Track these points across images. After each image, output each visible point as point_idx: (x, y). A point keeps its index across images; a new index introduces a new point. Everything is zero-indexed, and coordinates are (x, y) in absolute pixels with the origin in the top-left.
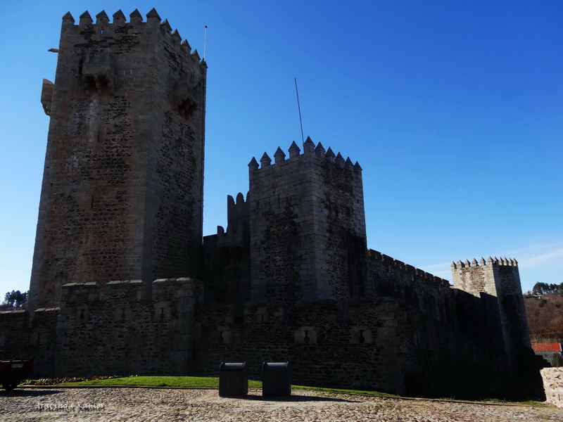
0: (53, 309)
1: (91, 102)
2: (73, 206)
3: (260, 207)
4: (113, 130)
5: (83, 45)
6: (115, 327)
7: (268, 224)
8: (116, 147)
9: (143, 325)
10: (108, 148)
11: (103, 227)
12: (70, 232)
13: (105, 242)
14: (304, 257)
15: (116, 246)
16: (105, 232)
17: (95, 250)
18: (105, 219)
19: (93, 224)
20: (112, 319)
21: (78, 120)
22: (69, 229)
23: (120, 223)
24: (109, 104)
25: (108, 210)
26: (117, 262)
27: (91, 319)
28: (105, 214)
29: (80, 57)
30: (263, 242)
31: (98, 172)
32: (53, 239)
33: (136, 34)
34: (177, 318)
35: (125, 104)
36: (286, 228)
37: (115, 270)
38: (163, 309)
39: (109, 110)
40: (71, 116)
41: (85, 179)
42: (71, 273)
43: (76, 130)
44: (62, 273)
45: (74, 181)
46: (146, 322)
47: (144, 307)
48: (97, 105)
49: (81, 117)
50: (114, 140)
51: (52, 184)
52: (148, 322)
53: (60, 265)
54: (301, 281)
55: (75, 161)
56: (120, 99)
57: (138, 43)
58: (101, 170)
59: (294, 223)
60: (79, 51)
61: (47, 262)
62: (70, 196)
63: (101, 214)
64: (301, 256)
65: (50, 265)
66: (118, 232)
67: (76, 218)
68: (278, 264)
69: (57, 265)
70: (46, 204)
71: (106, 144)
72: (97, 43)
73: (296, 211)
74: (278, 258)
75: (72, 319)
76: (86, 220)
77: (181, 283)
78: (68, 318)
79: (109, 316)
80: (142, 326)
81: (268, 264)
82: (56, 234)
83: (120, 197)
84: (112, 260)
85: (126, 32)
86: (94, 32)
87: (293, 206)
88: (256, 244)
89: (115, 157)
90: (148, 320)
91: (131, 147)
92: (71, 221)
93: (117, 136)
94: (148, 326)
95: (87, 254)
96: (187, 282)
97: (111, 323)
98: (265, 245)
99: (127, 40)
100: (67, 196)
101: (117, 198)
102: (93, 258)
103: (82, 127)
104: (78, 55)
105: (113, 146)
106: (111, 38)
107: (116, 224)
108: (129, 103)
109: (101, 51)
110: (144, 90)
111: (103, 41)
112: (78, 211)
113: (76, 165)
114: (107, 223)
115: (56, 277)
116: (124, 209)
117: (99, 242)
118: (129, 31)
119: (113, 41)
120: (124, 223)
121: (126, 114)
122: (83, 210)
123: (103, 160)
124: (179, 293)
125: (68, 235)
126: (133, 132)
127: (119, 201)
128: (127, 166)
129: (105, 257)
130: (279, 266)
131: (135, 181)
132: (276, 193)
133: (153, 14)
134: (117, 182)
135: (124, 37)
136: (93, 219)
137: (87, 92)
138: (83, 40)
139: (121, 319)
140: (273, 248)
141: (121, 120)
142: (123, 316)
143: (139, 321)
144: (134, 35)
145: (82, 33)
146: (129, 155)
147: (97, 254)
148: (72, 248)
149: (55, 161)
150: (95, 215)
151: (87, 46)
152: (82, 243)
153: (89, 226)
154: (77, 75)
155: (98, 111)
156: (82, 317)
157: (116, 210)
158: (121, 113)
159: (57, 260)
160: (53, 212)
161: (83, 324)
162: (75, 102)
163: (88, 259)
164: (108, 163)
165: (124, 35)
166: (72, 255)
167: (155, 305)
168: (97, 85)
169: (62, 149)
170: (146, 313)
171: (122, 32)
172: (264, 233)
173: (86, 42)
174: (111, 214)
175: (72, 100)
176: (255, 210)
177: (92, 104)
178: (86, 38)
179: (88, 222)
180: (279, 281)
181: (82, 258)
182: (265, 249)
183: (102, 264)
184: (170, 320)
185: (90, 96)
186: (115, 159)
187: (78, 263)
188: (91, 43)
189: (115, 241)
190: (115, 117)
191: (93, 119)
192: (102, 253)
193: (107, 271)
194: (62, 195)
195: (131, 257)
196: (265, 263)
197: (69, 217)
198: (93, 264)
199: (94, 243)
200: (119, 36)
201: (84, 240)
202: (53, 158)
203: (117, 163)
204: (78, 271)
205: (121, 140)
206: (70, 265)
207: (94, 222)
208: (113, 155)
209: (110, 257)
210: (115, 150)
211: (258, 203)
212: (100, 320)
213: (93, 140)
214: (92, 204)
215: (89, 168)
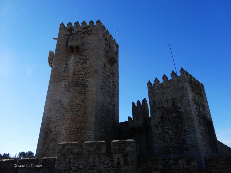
0: (52, 157)
1: (71, 58)
2: (61, 105)
3: (156, 104)
4: (81, 69)
5: (68, 35)
6: (89, 169)
7: (162, 113)
8: (82, 77)
9: (107, 168)
10: (78, 78)
11: (75, 116)
12: (58, 118)
13: (76, 123)
14: (188, 130)
15: (81, 125)
16: (76, 118)
17: (71, 127)
18: (76, 111)
19: (70, 114)
20: (88, 165)
21: (65, 66)
22: (58, 116)
23: (83, 113)
24: (79, 58)
25: (78, 107)
26: (81, 134)
27: (74, 164)
28: (76, 109)
29: (67, 40)
30: (159, 123)
31: (73, 89)
32: (50, 121)
33: (91, 29)
34: (128, 165)
35: (86, 58)
36: (174, 115)
37: (80, 138)
38: (118, 159)
39: (79, 61)
40: (62, 64)
41: (67, 92)
42: (58, 139)
43: (64, 70)
44: (53, 139)
45: (62, 93)
46: (108, 167)
47: (107, 157)
48: (73, 59)
49: (66, 64)
50: (81, 74)
51: (51, 95)
52: (110, 167)
53: (53, 134)
54: (187, 144)
55: (63, 84)
56: (84, 56)
57: (92, 33)
58: (75, 88)
59: (179, 112)
60: (67, 37)
61: (47, 133)
62: (59, 100)
63: (74, 109)
64: (186, 130)
65: (48, 135)
66: (82, 118)
67: (62, 111)
68: (170, 135)
69: (52, 134)
70: (48, 104)
71: (77, 76)
72: (74, 34)
73: (179, 105)
74: (170, 131)
75: (63, 164)
76: (66, 112)
77: (128, 143)
78: (61, 163)
79: (86, 162)
80: (106, 170)
81: (163, 135)
82: (52, 119)
83: (83, 101)
84: (79, 132)
85: (87, 29)
86: (73, 30)
87: (177, 103)
88: (155, 124)
89: (82, 82)
90: (110, 165)
91: (89, 77)
92: (59, 112)
93: (82, 72)
94: (109, 169)
95: (66, 129)
96: (132, 142)
97: (86, 167)
98: (161, 124)
99: (87, 32)
100: (58, 100)
101: (82, 101)
102: (70, 131)
103: (67, 69)
104: (66, 39)
105: (80, 77)
106: (81, 32)
107: (81, 113)
108: (88, 58)
109: (76, 37)
110: (95, 52)
111: (77, 33)
112: (63, 107)
113: (63, 85)
114: (77, 113)
115: (50, 141)
116: (85, 106)
117: (73, 123)
118: (88, 28)
119: (81, 33)
120: (85, 113)
121: (87, 63)
122: (66, 107)
123: (75, 83)
124: (128, 149)
125: (58, 119)
126: (90, 70)
127: (83, 103)
128: (87, 86)
129: (75, 131)
130: (171, 136)
131: (91, 93)
132: (165, 97)
133: (98, 22)
134: (82, 93)
135: (87, 31)
136: (70, 111)
137: (70, 53)
138: (68, 33)
139: (93, 165)
140: (166, 126)
141: (84, 65)
142: (94, 163)
143: (104, 166)
144: (91, 30)
145: (68, 30)
146: (88, 81)
147: (72, 129)
148: (59, 126)
149: (53, 84)
150: (71, 109)
151: (70, 35)
152: (64, 123)
153: (68, 115)
154: (65, 47)
155: (74, 62)
156: (69, 162)
157: (81, 107)
158: (85, 62)
159: (52, 132)
160: (51, 108)
161: (70, 167)
162: (64, 58)
163: (67, 131)
164: (78, 85)
165: (86, 30)
166: (59, 129)
167: (113, 156)
168: (74, 50)
169: (57, 79)
170: (108, 161)
171: (85, 29)
172: (160, 118)
173: (70, 34)
174: (79, 109)
175: (62, 57)
176: (153, 107)
177: (71, 59)
178: (70, 32)
179: (67, 113)
180: (172, 144)
181: (64, 131)
182: (161, 127)
183: (74, 134)
184: (123, 166)
185: (70, 55)
186: (81, 83)
187: (62, 134)
188: (72, 34)
189: (81, 122)
190: (81, 64)
191: (72, 65)
192: (74, 129)
193: (76, 138)
194: (56, 100)
195: (89, 131)
196: (162, 134)
197: (59, 110)
198: (69, 134)
199: (70, 123)
200: (84, 30)
201: (65, 122)
202: (53, 83)
203: (82, 85)
204: (62, 138)
205: (84, 74)
206: (58, 134)
207: (71, 113)
208: (80, 81)
209: (78, 131)
210: (81, 78)
211: (154, 103)
212: (80, 165)
213: (71, 74)
214: (70, 104)
215: (69, 87)
